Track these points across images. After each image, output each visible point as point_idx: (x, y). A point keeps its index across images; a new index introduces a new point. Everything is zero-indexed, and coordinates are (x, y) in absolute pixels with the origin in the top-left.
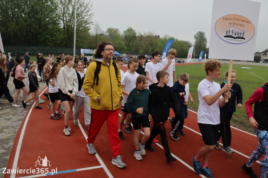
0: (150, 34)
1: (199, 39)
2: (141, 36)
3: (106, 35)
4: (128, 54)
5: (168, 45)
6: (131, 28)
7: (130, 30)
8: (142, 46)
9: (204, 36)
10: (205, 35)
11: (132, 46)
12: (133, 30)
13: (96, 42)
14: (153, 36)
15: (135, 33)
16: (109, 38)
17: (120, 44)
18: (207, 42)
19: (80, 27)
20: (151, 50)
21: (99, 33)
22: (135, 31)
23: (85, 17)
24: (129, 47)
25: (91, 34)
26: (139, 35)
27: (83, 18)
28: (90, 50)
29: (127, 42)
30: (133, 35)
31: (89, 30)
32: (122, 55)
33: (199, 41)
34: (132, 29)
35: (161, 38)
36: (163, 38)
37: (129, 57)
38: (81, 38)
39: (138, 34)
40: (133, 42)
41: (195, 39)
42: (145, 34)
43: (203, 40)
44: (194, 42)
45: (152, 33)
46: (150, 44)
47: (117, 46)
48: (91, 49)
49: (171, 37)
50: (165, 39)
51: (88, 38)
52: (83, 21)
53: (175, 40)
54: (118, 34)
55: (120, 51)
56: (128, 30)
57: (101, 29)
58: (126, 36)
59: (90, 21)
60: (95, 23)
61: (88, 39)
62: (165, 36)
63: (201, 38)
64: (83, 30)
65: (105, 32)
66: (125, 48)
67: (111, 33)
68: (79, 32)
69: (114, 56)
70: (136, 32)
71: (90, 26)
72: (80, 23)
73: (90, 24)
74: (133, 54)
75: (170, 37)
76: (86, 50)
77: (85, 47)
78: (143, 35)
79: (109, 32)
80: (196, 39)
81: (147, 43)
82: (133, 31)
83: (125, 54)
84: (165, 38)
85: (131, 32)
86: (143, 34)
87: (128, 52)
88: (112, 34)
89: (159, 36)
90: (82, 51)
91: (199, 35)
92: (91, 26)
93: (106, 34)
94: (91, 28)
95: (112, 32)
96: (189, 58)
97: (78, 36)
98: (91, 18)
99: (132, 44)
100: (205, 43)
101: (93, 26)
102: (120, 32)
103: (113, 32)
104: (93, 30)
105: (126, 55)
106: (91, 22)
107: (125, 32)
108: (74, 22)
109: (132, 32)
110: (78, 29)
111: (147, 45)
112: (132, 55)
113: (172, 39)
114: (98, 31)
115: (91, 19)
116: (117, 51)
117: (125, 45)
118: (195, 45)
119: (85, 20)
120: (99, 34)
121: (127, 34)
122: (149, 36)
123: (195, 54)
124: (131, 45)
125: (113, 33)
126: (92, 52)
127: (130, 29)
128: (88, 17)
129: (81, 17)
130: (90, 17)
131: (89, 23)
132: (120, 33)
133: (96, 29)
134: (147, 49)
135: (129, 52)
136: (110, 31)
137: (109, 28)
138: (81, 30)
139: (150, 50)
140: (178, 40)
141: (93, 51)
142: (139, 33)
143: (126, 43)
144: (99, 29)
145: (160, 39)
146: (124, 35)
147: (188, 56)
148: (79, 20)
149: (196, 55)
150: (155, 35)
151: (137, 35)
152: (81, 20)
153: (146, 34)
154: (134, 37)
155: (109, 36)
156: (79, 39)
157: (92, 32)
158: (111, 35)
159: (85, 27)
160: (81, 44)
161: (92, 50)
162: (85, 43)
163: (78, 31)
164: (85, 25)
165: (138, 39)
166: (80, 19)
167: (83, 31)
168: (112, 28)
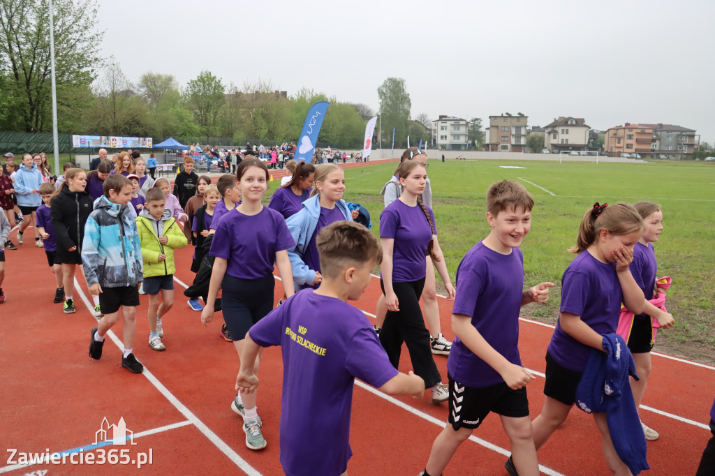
0: (260, 87)
1: (390, 97)
2: (238, 94)
3: (140, 93)
4: (204, 144)
5: (314, 117)
6: (210, 74)
7: (206, 80)
8: (241, 122)
9: (403, 90)
10: (404, 86)
11: (214, 120)
12: (215, 77)
13: (113, 115)
14: (268, 94)
15: (219, 86)
16: (149, 103)
17: (181, 119)
18: (412, 106)
19: (63, 73)
20: (267, 130)
21: (121, 88)
22: (219, 82)
23: (77, 43)
24: (206, 125)
25: (99, 91)
26: (233, 92)
27: (72, 46)
28: (98, 138)
29: (201, 111)
30: (214, 93)
31: (91, 80)
32: (189, 149)
33: (390, 103)
34: (213, 75)
35: (292, 98)
36: (295, 98)
37: (209, 152)
38: (68, 106)
39: (230, 89)
40: (216, 112)
41: (381, 98)
42: (249, 88)
43: (402, 99)
44: (379, 106)
45: (267, 84)
46: (264, 116)
47: (174, 125)
48: (101, 134)
49: (316, 95)
50: (302, 100)
51: (91, 104)
52: (72, 55)
53: (329, 102)
54: (174, 89)
55: (181, 138)
56: (201, 79)
57: (124, 78)
58: (195, 95)
59: (91, 56)
60: (107, 62)
61: (89, 107)
62: (300, 93)
63: (395, 94)
64: (74, 82)
65: (135, 86)
66: (197, 127)
67: (154, 87)
68: (64, 88)
69: (168, 152)
70: (223, 83)
71: (92, 71)
72: (63, 63)
73: (92, 65)
74: (219, 145)
75: (314, 94)
76: (87, 137)
77: (82, 130)
78: (242, 92)
79: (148, 86)
80: (383, 97)
81: (254, 114)
82: (216, 82)
83: (198, 144)
84: (301, 97)
85: (210, 85)
86: (241, 89)
87: (204, 138)
88: (157, 92)
89: (284, 93)
90: (77, 141)
91: (389, 87)
92: (97, 69)
93: (139, 90)
94: (95, 77)
95: (155, 85)
96: (367, 148)
97: (60, 100)
98: (96, 48)
99: (214, 118)
100: (406, 106)
101: (102, 69)
102: (178, 83)
103: (157, 83)
104: (103, 81)
105: (199, 148)
106: (96, 59)
107: (194, 85)
108: (44, 58)
109: (213, 85)
110: (60, 79)
111: (254, 118)
112: (217, 147)
113: (320, 101)
114: (117, 82)
115: (97, 51)
116: (174, 138)
117: (194, 121)
118: (382, 114)
119: (78, 54)
120: (121, 90)
121: (199, 91)
122: (257, 92)
123: (382, 138)
124: (212, 119)
125: (157, 87)
126: (105, 144)
127: (207, 77)
128: (86, 44)
129: (65, 46)
130: (93, 44)
131: (90, 61)
132: (180, 87)
133: (112, 79)
134: (256, 130)
135: (207, 138)
136: (149, 83)
137: (147, 75)
138: (68, 81)
139: (264, 131)
140: (337, 102)
141: (108, 139)
142: (231, 86)
143: (196, 113)
144: (119, 78)
145: (290, 102)
146: (190, 93)
147: (365, 144)
148: (61, 54)
149: (384, 140)
150: (274, 92)
151: (226, 92)
152: (64, 52)
153: (251, 88)
154: (219, 97)
155: (149, 97)
156: (64, 108)
157: (101, 85)
158: (154, 95)
159: (79, 72)
160: (69, 123)
161: (104, 138)
162: (82, 117)
163: (60, 86)
164: (79, 67)
165: (228, 103)
166: (63, 48)
167: (74, 85)
168: (155, 74)
